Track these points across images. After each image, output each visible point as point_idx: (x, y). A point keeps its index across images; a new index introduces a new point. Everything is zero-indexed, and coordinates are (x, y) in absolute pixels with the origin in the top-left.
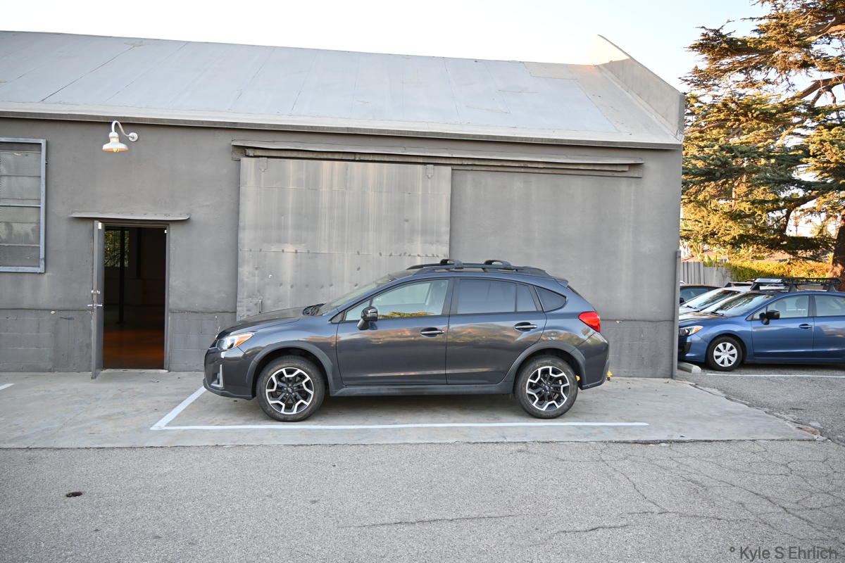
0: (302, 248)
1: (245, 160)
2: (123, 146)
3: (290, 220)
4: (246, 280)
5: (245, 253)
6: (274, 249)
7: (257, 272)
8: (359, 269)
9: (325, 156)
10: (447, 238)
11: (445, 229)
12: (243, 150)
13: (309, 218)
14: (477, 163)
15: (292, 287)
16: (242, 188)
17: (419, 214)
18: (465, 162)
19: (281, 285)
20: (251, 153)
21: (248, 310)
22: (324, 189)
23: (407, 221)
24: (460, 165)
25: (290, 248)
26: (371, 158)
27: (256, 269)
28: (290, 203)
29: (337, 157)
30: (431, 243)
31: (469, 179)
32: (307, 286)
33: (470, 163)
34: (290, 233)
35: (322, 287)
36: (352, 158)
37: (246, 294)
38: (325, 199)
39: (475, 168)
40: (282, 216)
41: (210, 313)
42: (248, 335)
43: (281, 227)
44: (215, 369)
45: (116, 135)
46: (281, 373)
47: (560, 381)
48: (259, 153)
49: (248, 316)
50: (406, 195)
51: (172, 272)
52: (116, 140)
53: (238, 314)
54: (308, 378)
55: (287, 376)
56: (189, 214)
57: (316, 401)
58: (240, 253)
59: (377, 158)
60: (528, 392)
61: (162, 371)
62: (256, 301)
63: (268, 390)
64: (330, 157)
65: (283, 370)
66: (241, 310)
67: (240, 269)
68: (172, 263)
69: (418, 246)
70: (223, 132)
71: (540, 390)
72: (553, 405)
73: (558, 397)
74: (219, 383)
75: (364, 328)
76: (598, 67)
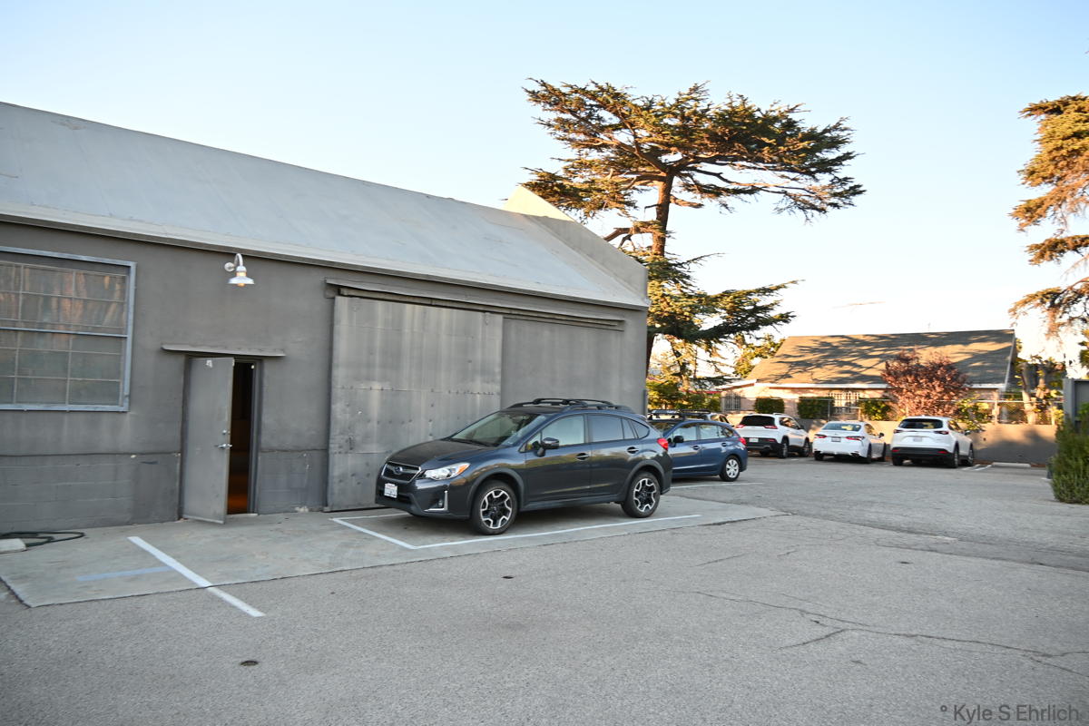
0: (387, 386)
1: (339, 299)
2: (250, 281)
3: (378, 359)
4: (339, 417)
5: (338, 390)
6: (363, 386)
7: (348, 409)
8: (432, 406)
9: (407, 300)
10: (498, 378)
11: (498, 370)
12: (338, 290)
13: (393, 359)
14: (522, 313)
15: (378, 422)
16: (336, 327)
17: (479, 356)
18: (514, 312)
19: (369, 421)
20: (345, 292)
21: (340, 447)
22: (407, 330)
23: (470, 361)
24: (510, 314)
25: (377, 386)
26: (444, 304)
27: (348, 406)
28: (378, 343)
29: (416, 301)
30: (488, 382)
31: (513, 324)
32: (390, 422)
33: (516, 313)
34: (377, 371)
35: (403, 423)
36: (429, 303)
37: (338, 431)
38: (407, 339)
39: (518, 317)
40: (372, 354)
41: (298, 451)
42: (466, 465)
43: (370, 365)
44: (435, 496)
45: (244, 269)
46: (491, 495)
47: (651, 489)
48: (352, 293)
49: (340, 453)
50: (470, 338)
51: (265, 410)
52: (243, 275)
53: (330, 451)
54: (509, 498)
55: (495, 497)
56: (283, 350)
57: (514, 516)
58: (334, 390)
59: (448, 304)
60: (635, 498)
61: (252, 515)
62: (347, 437)
63: (482, 510)
64: (411, 300)
65: (493, 492)
66: (334, 447)
67: (333, 407)
68: (265, 400)
69: (478, 385)
70: (317, 269)
71: (640, 496)
72: (647, 507)
73: (650, 501)
74: (442, 507)
75: (543, 454)
76: (526, 216)
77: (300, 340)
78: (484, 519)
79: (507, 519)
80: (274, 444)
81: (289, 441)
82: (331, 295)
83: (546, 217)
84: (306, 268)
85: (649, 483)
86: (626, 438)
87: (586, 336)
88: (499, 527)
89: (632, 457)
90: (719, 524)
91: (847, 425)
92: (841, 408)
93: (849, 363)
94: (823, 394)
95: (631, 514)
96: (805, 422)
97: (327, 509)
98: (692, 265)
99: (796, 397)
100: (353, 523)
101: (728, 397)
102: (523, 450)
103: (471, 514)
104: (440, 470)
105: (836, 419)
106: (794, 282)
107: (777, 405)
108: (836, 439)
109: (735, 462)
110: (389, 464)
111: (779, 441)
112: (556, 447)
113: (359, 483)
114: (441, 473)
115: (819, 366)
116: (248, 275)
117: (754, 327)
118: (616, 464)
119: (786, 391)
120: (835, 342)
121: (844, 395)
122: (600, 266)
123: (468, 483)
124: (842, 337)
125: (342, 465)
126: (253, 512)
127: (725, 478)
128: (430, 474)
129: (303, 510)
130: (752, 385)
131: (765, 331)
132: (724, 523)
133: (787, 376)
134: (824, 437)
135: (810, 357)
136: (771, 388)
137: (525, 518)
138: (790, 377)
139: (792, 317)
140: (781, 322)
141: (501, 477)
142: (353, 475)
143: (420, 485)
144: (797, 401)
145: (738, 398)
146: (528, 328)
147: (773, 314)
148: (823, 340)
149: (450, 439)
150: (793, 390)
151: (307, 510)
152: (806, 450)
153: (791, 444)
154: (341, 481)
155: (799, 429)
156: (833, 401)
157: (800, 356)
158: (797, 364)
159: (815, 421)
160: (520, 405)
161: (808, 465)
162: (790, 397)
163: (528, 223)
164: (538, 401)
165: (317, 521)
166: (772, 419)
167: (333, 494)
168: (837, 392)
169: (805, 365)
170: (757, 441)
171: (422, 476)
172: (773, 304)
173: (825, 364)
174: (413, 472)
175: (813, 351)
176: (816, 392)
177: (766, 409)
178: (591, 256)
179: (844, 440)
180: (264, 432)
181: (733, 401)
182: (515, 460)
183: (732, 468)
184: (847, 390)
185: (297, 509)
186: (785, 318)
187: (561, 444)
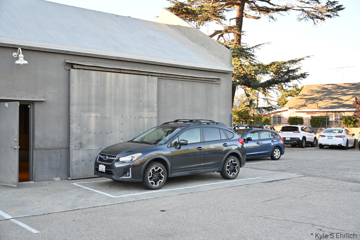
0: (99, 115)
1: (72, 70)
2: (26, 62)
3: (93, 101)
4: (74, 131)
5: (73, 118)
6: (86, 115)
7: (79, 127)
8: (122, 124)
9: (108, 70)
10: (156, 109)
11: (155, 105)
12: (72, 65)
13: (101, 101)
14: (167, 76)
15: (95, 134)
16: (71, 85)
17: (146, 99)
19: (90, 133)
20: (75, 66)
21: (75, 147)
22: (108, 86)
23: (141, 101)
24: (161, 76)
25: (93, 115)
26: (127, 72)
27: (79, 125)
28: (93, 93)
29: (113, 70)
30: (150, 112)
31: (163, 82)
32: (101, 133)
33: (164, 75)
34: (93, 107)
35: (107, 133)
36: (119, 71)
37: (74, 138)
38: (108, 91)
39: (165, 78)
40: (90, 99)
41: (54, 149)
42: (140, 154)
43: (89, 104)
44: (125, 170)
45: (23, 56)
46: (153, 169)
47: (235, 165)
48: (79, 67)
49: (75, 149)
50: (141, 89)
51: (36, 128)
52: (22, 59)
53: (70, 149)
54: (162, 171)
55: (155, 170)
56: (44, 98)
57: (165, 180)
58: (71, 117)
59: (129, 72)
60: (227, 170)
61: (31, 182)
62: (79, 142)
63: (149, 177)
64: (110, 70)
65: (154, 168)
66: (72, 147)
67: (71, 126)
68: (36, 123)
69: (145, 113)
70: (60, 55)
71: (230, 168)
72: (234, 174)
73: (235, 171)
74: (129, 176)
75: (180, 148)
76: (168, 25)
77: (53, 92)
78: (150, 182)
79: (162, 181)
80: (42, 146)
81: (49, 144)
82: (68, 69)
83: (179, 25)
84: (55, 55)
85: (234, 161)
86: (222, 139)
87: (200, 87)
88: (158, 185)
89: (225, 148)
90: (271, 182)
91: (336, 130)
92: (333, 121)
93: (336, 98)
94: (324, 114)
95: (226, 178)
96: (314, 129)
97: (70, 178)
98: (255, 49)
99: (309, 116)
100: (83, 185)
101: (274, 117)
102: (169, 146)
103: (143, 180)
104: (127, 157)
105: (330, 127)
106: (308, 57)
107: (300, 121)
108: (330, 137)
109: (278, 150)
110: (101, 154)
111: (301, 139)
112: (186, 144)
113: (86, 165)
114: (127, 158)
115: (321, 100)
116: (25, 59)
117: (288, 80)
118: (217, 153)
119: (304, 113)
120: (329, 87)
121: (334, 114)
122: (208, 51)
123: (141, 164)
124: (333, 85)
125: (76, 155)
126: (32, 181)
127: (273, 158)
128: (122, 159)
129: (58, 179)
130: (287, 110)
131: (293, 82)
132: (273, 181)
133: (305, 105)
134: (324, 136)
135: (316, 95)
136: (296, 112)
137: (171, 181)
138: (306, 106)
139: (307, 75)
140: (302, 78)
141: (158, 160)
142: (83, 161)
143: (117, 165)
144: (310, 118)
145: (280, 117)
146: (170, 83)
147: (298, 73)
148: (323, 87)
149: (132, 141)
150: (308, 112)
151: (59, 179)
152: (315, 143)
153: (307, 141)
154: (76, 164)
155: (311, 132)
156: (328, 118)
157: (311, 95)
158: (310, 99)
159: (319, 128)
160: (168, 123)
161: (316, 151)
162: (306, 117)
163: (170, 29)
164: (177, 121)
165: (65, 184)
166: (297, 128)
167: (72, 171)
168: (330, 113)
169: (314, 100)
170: (289, 139)
171: (118, 160)
172: (297, 69)
173: (324, 99)
174: (113, 158)
175: (318, 92)
176: (320, 113)
177: (295, 122)
178: (202, 45)
179: (334, 138)
180: (36, 140)
181: (277, 119)
182: (165, 151)
183: (277, 153)
184: (336, 112)
185: (54, 178)
186: (303, 76)
187: (189, 142)
